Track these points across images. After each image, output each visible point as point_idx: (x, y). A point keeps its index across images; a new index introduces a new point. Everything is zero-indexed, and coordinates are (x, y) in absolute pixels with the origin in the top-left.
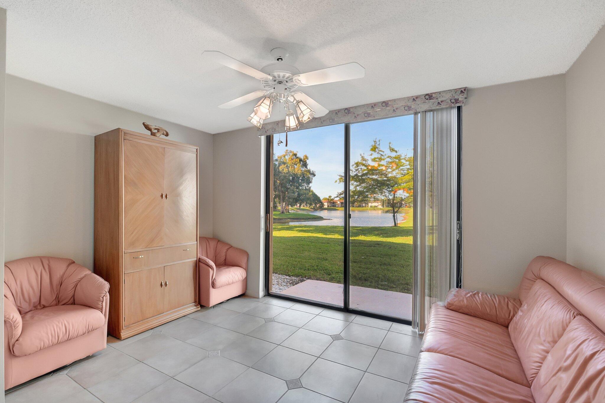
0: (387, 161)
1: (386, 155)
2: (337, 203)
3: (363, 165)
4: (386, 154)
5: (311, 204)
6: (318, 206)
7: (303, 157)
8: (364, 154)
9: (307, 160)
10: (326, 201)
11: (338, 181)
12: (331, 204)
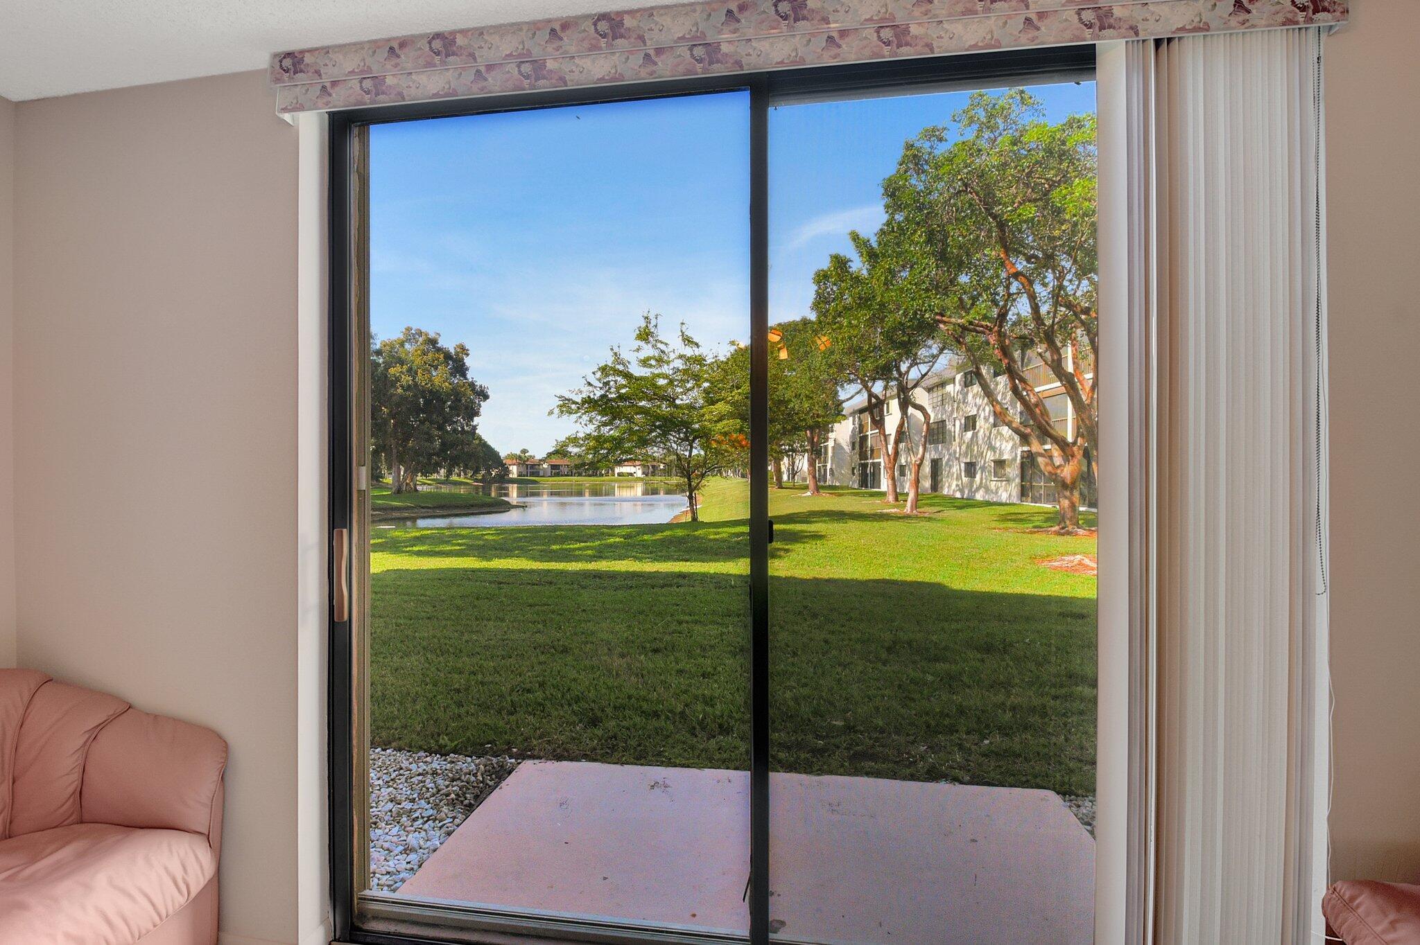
0: (674, 368)
1: (674, 353)
2: (541, 467)
3: (620, 373)
4: (674, 350)
5: (477, 471)
6: (494, 473)
7: (455, 348)
8: (619, 347)
9: (465, 356)
10: (514, 461)
11: (557, 411)
12: (527, 469)
